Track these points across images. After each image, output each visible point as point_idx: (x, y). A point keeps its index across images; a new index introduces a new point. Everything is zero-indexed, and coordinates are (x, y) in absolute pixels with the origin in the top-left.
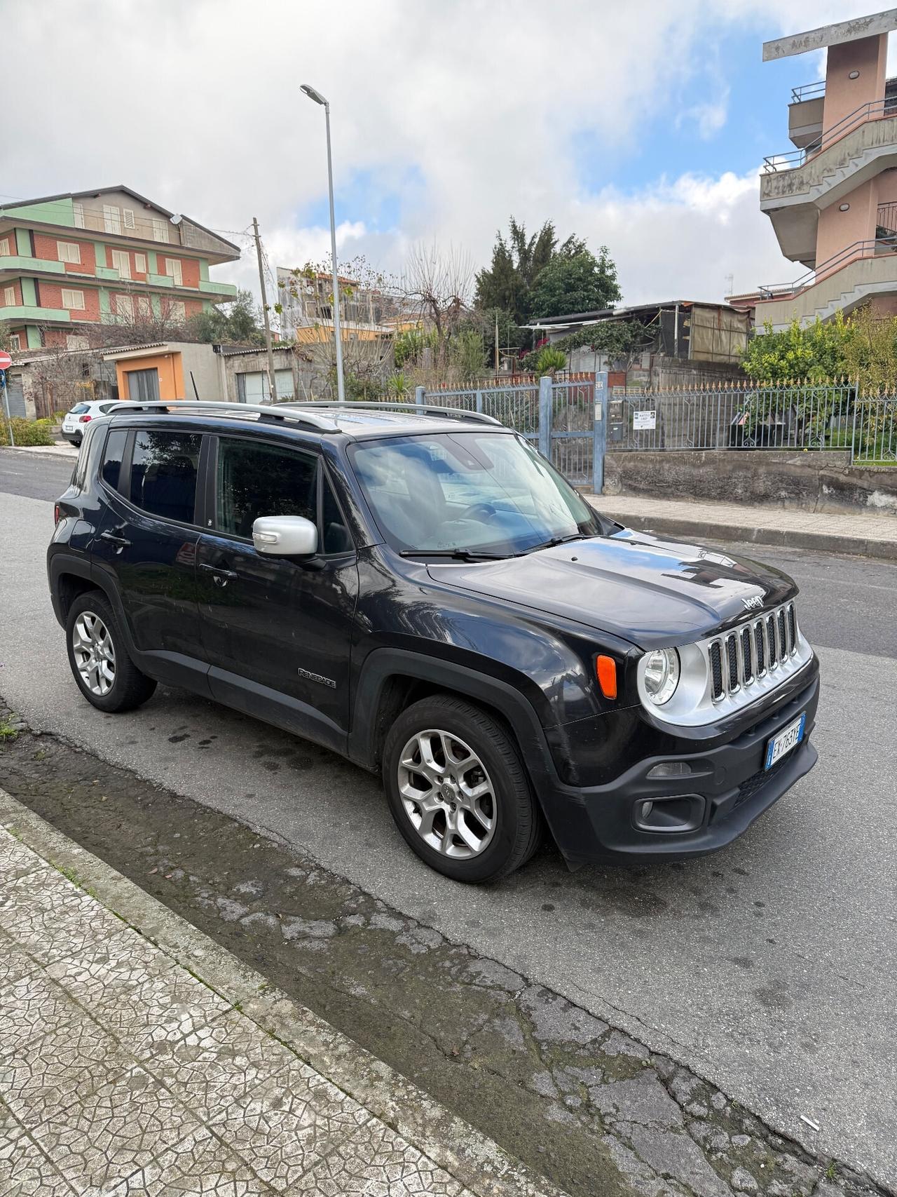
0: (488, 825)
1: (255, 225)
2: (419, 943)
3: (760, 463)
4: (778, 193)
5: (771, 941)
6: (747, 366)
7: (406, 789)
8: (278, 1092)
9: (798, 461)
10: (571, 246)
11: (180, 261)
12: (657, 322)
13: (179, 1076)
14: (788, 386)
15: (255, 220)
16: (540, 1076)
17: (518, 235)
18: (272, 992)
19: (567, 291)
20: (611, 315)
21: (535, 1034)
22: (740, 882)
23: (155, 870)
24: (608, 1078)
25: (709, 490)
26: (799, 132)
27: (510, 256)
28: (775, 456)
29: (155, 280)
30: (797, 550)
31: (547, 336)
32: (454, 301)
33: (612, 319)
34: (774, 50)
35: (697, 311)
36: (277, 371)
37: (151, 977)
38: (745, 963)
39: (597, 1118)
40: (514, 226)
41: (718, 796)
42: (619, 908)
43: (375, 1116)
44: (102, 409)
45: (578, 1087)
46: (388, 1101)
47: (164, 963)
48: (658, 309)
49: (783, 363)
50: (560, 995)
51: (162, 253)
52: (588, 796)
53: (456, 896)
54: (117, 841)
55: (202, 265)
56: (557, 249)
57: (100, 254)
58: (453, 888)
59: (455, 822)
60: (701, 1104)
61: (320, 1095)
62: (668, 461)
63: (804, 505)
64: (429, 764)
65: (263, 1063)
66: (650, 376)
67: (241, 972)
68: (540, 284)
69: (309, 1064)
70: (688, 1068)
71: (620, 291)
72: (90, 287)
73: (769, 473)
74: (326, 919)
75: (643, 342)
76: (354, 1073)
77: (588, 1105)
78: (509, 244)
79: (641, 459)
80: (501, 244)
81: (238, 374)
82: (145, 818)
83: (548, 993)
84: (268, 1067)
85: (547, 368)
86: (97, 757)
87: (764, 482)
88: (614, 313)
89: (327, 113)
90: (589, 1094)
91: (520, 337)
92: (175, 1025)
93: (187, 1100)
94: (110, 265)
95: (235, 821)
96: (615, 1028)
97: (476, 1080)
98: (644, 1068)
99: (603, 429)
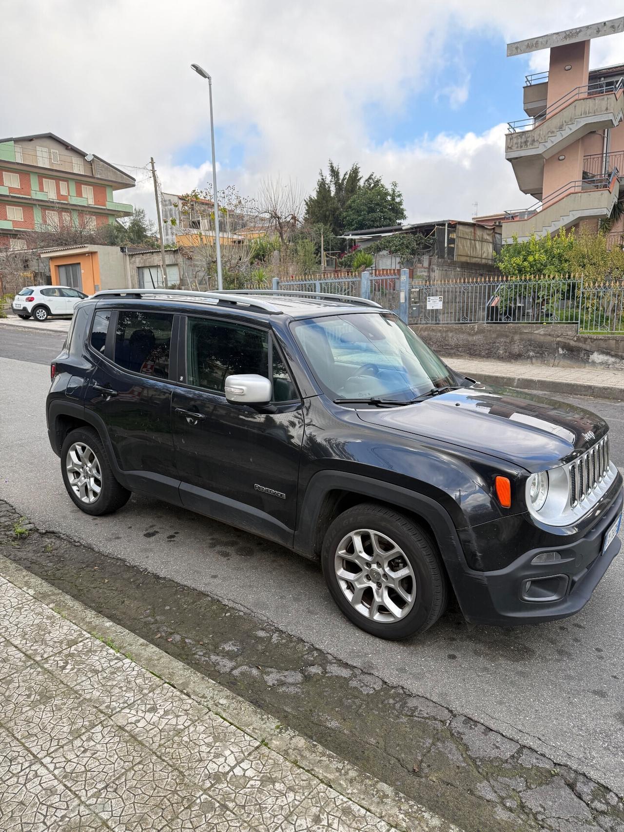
0: (409, 599)
1: (152, 163)
2: (367, 686)
3: (515, 333)
4: (517, 147)
5: (615, 677)
6: (501, 266)
7: (341, 572)
8: (315, 810)
9: (541, 331)
10: (371, 181)
11: (92, 187)
12: (433, 235)
13: (237, 801)
14: (530, 280)
15: (152, 159)
16: (482, 785)
17: (334, 173)
18: (286, 731)
19: (369, 212)
20: (401, 229)
21: (469, 753)
22: (580, 634)
23: (159, 635)
24: (530, 785)
25: (481, 351)
26: (530, 106)
27: (329, 187)
28: (526, 328)
29: (74, 200)
30: (546, 393)
31: (356, 243)
32: (292, 218)
33: (403, 232)
34: (514, 49)
35: (460, 227)
36: (168, 265)
37: (193, 722)
38: (602, 694)
39: (531, 816)
40: (332, 167)
41: (575, 574)
42: (502, 655)
43: (392, 826)
44: (42, 292)
45: (512, 793)
46: (398, 814)
47: (199, 710)
48: (434, 226)
49: (526, 264)
50: (478, 722)
51: (79, 181)
52: (489, 577)
53: (384, 649)
54: (124, 613)
55: (108, 190)
56: (361, 183)
57: (34, 181)
58: (380, 644)
59: (382, 597)
60: (601, 802)
61: (347, 811)
62: (452, 331)
63: (546, 362)
64: (360, 554)
65: (297, 787)
66: (429, 272)
67: (259, 716)
68: (350, 207)
69: (331, 787)
70: (584, 775)
71: (405, 213)
72: (28, 205)
73: (521, 340)
74: (294, 670)
75: (424, 248)
76: (365, 792)
77: (522, 806)
78: (329, 179)
79: (432, 329)
80: (323, 179)
81: (138, 268)
82: (140, 595)
83: (468, 720)
84: (301, 791)
85: (360, 266)
86: (93, 549)
87: (518, 346)
88: (403, 228)
89: (210, 85)
90: (520, 798)
91: (336, 244)
92: (222, 760)
93: (249, 819)
94: (41, 190)
95: (208, 595)
96: (525, 746)
97: (437, 791)
98: (553, 776)
99: (406, 309)
